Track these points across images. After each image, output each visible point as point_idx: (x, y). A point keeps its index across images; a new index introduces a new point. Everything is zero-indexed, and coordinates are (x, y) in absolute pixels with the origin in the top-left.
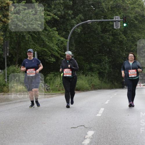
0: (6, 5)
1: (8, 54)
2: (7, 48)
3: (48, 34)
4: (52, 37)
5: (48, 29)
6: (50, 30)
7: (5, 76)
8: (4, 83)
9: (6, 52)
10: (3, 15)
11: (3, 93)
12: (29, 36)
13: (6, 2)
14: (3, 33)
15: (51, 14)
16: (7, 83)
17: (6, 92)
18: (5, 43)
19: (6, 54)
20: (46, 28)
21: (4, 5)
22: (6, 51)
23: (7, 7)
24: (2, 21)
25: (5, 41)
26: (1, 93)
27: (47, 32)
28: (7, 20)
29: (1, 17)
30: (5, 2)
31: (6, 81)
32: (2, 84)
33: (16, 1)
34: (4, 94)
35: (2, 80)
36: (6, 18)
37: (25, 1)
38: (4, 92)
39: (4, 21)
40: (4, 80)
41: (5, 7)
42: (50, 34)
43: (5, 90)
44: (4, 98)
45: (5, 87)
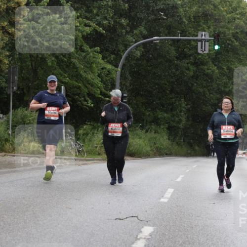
0: (16, 6)
1: (15, 88)
2: (14, 78)
3: (85, 57)
4: (92, 63)
5: (85, 48)
6: (90, 50)
7: (9, 125)
8: (6, 137)
10: (10, 22)
11: (3, 154)
12: (53, 59)
14: (8, 53)
15: (92, 24)
16: (11, 136)
17: (9, 152)
18: (12, 69)
19: (13, 88)
20: (83, 47)
21: (13, 5)
22: (13, 83)
25: (12, 67)
26: (1, 153)
27: (84, 54)
29: (7, 25)
31: (10, 132)
32: (3, 138)
34: (5, 155)
35: (3, 132)
36: (14, 28)
38: (6, 152)
39: (10, 32)
40: (6, 131)
41: (14, 8)
42: (88, 57)
43: (8, 148)
44: (6, 161)
45: (7, 144)
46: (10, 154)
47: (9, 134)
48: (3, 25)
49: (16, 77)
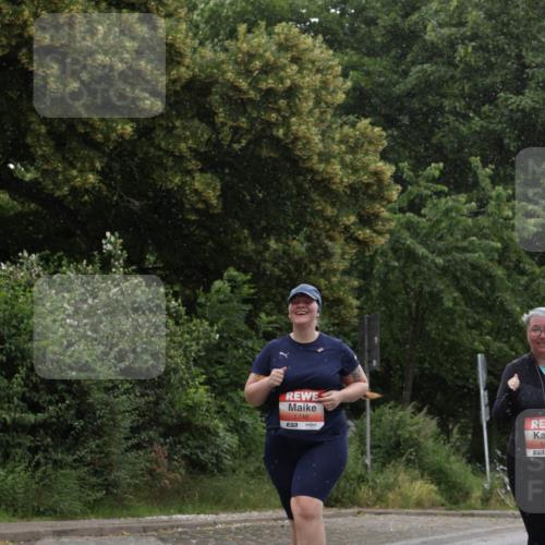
0: (372, 181)
1: (375, 362)
2: (371, 339)
3: (526, 288)
5: (527, 267)
6: (538, 270)
7: (365, 444)
8: (359, 473)
9: (369, 355)
10: (360, 217)
11: (356, 510)
12: (456, 294)
13: (372, 167)
14: (356, 283)
16: (369, 471)
17: (368, 506)
18: (366, 320)
19: (370, 362)
20: (521, 265)
21: (365, 178)
22: (369, 351)
23: (375, 188)
24: (357, 240)
25: (367, 316)
26: (350, 507)
27: (526, 278)
28: (374, 235)
29: (353, 224)
30: (365, 167)
31: (368, 462)
32: (353, 476)
33: (406, 164)
34: (359, 513)
35: (351, 461)
36: (371, 228)
37: (441, 165)
38: (360, 506)
39: (361, 237)
40: (359, 459)
41: (368, 185)
42: (534, 286)
43: (365, 496)
44: (362, 527)
45: (363, 488)
46: (369, 510)
47: (366, 466)
48: (348, 223)
49: (376, 339)
